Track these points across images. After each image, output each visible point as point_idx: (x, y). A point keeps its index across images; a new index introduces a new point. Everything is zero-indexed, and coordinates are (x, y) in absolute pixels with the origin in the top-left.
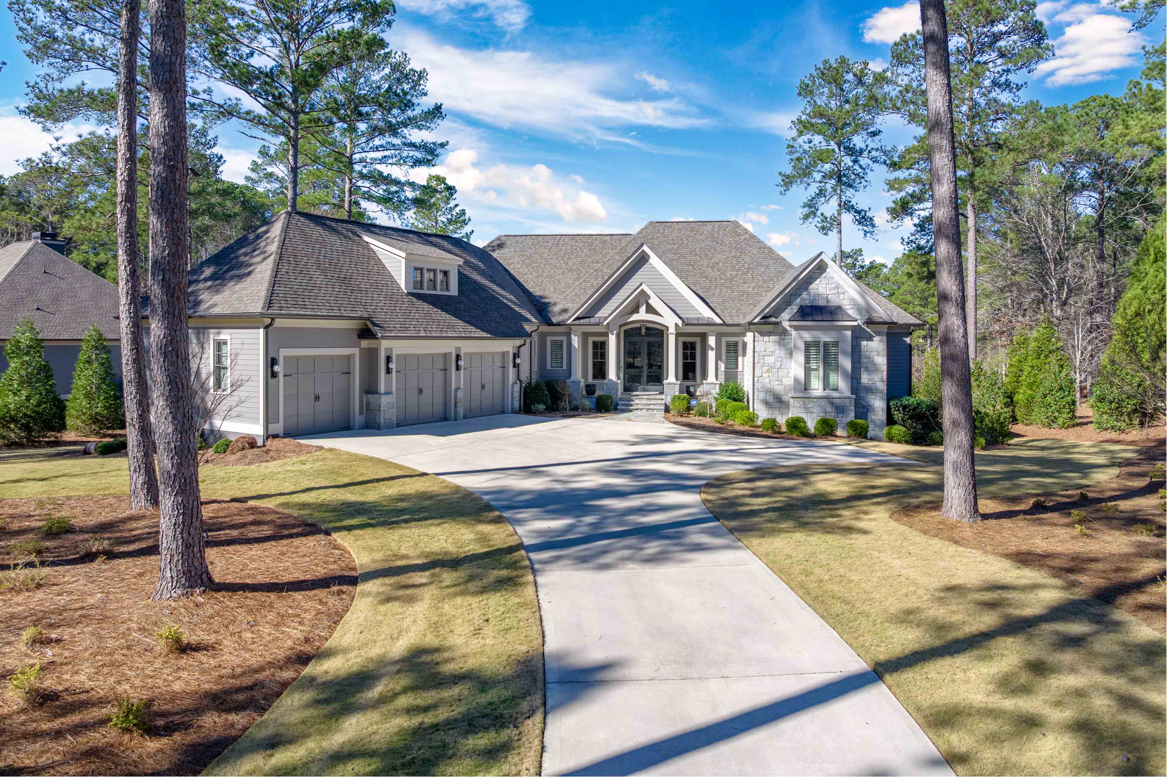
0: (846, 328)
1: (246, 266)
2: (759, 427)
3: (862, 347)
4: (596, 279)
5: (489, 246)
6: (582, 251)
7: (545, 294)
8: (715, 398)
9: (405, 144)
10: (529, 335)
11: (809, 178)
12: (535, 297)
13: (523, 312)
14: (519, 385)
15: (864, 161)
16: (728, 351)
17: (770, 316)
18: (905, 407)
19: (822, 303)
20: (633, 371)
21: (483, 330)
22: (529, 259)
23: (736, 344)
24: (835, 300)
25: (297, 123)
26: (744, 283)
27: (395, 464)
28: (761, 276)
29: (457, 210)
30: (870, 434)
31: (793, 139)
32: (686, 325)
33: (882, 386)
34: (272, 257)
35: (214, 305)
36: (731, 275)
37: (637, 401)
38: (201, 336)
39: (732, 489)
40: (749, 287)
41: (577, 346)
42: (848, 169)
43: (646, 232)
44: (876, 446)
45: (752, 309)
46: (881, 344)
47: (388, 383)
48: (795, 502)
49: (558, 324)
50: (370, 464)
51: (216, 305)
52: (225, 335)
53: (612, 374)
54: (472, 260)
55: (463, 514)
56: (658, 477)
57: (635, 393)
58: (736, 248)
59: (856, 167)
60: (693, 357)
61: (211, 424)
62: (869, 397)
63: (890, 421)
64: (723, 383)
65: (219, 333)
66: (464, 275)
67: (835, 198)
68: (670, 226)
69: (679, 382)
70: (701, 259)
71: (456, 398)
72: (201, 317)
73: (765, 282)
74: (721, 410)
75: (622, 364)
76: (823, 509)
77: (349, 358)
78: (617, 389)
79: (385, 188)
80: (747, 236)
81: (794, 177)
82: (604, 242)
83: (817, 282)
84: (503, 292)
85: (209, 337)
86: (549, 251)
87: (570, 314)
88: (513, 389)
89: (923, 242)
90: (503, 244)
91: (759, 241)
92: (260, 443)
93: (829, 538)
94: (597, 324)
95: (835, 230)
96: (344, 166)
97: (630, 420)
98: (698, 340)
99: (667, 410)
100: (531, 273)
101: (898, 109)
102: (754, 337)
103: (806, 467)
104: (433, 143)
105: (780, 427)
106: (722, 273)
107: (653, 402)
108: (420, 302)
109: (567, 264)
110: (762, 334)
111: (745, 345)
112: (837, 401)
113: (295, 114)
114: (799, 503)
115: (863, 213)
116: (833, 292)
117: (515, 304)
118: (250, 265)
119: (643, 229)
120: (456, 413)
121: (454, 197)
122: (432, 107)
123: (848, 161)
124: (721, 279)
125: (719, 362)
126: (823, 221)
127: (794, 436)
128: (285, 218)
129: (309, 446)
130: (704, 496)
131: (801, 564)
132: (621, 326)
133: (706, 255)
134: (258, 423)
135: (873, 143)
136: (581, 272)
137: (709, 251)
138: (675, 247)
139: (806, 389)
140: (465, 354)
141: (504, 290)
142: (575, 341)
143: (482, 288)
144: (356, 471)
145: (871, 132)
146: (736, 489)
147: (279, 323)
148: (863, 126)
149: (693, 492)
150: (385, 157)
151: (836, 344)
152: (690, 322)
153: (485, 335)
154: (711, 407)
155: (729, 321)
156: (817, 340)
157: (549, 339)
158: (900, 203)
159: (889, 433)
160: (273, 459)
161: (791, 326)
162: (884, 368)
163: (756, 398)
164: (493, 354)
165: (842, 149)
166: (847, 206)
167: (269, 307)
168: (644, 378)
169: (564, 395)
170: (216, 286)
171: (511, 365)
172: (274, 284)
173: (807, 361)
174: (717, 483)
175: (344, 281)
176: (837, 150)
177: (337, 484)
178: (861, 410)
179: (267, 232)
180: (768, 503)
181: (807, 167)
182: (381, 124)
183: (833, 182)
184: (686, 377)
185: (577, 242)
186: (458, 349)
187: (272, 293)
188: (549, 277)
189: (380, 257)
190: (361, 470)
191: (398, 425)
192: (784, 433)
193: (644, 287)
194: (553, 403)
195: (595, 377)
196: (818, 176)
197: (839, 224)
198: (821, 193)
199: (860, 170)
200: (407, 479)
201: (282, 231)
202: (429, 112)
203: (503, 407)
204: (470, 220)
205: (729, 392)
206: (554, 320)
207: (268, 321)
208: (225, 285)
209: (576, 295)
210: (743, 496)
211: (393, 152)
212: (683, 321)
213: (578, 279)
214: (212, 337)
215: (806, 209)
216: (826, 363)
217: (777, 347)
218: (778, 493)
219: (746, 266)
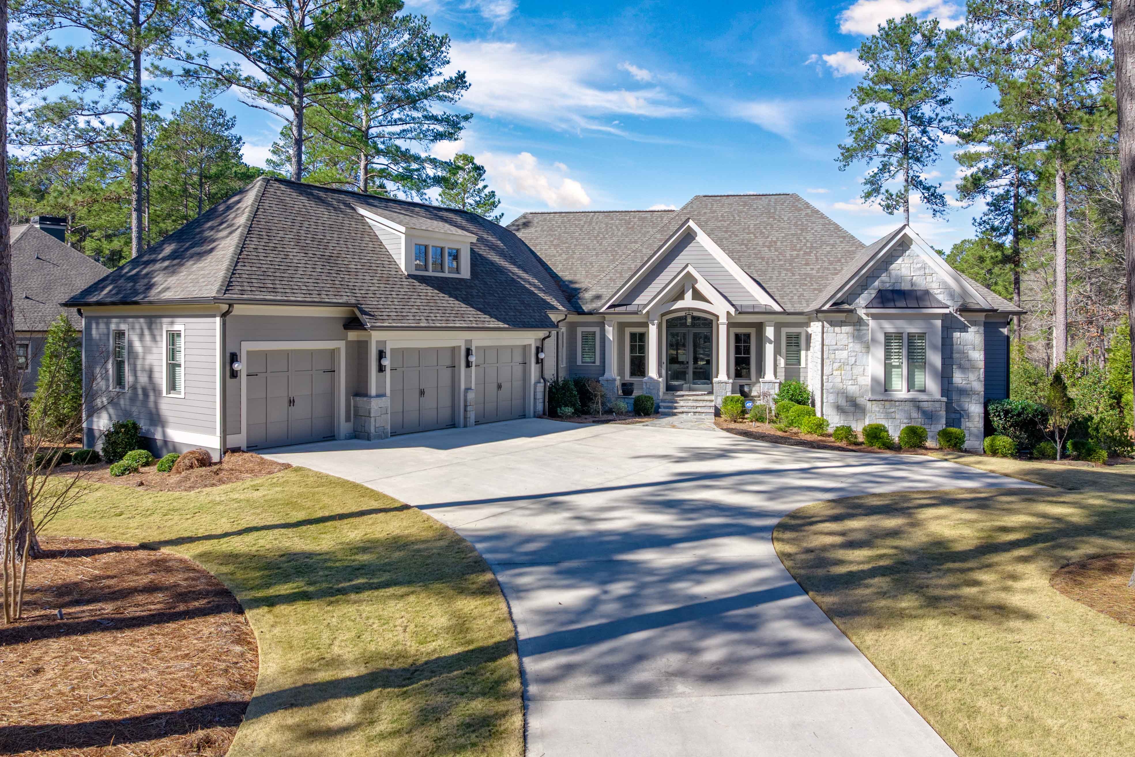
0: (936, 316)
1: (209, 242)
2: (830, 435)
3: (955, 340)
4: (634, 260)
5: (513, 224)
6: (619, 230)
7: (577, 278)
8: (774, 399)
9: (426, 117)
10: (555, 326)
11: (871, 151)
12: (564, 282)
13: (548, 299)
14: (542, 385)
15: (934, 131)
16: (789, 345)
17: (843, 303)
18: (1007, 412)
19: (905, 286)
20: (676, 366)
21: (499, 320)
22: (559, 239)
23: (798, 336)
24: (922, 283)
25: (302, 91)
26: (807, 264)
27: (372, 491)
28: (826, 256)
29: (487, 191)
30: (966, 445)
31: (853, 108)
32: (740, 313)
33: (979, 386)
34: (239, 230)
35: (167, 289)
36: (791, 255)
37: (682, 403)
38: (154, 326)
39: (816, 533)
40: (812, 269)
41: (611, 339)
42: (916, 140)
43: (692, 207)
44: (979, 462)
45: (817, 295)
46: (977, 336)
47: (381, 384)
48: (908, 558)
49: (590, 313)
50: (339, 491)
51: (169, 288)
52: (179, 325)
53: (653, 371)
54: (490, 238)
55: (440, 577)
56: (714, 512)
57: (679, 393)
58: (796, 225)
59: (925, 139)
60: (747, 351)
61: (164, 434)
62: (962, 400)
63: (989, 430)
64: (783, 382)
65: (172, 323)
66: (480, 255)
67: (902, 172)
68: (719, 200)
69: (731, 381)
70: (756, 237)
71: (465, 400)
72: (151, 303)
73: (831, 263)
74: (783, 415)
75: (664, 359)
76: (950, 571)
77: (333, 353)
78: (658, 390)
79: (405, 165)
80: (809, 211)
81: (854, 150)
82: (643, 219)
83: (899, 261)
84: (525, 276)
85: (162, 329)
86: (581, 230)
87: (603, 301)
88: (535, 389)
89: (997, 223)
90: (529, 222)
91: (823, 216)
92: (215, 458)
93: (979, 628)
94: (636, 313)
95: (902, 209)
96: (358, 140)
97: (674, 427)
98: (752, 331)
99: (717, 413)
100: (560, 255)
101: (976, 70)
102: (823, 327)
103: (904, 496)
104: (457, 116)
105: (856, 437)
106: (780, 254)
107: (701, 404)
108: (423, 286)
109: (601, 244)
110: (832, 324)
111: (809, 337)
112: (925, 405)
113: (300, 80)
114: (913, 558)
115: (932, 190)
116: (918, 273)
117: (539, 289)
118: (214, 241)
119: (688, 205)
120: (465, 418)
121: (482, 178)
122: (454, 75)
123: (915, 131)
124: (780, 260)
125: (778, 357)
126: (888, 198)
127: (875, 448)
128: (261, 185)
129: (273, 463)
130: (781, 547)
131: (953, 688)
132: (663, 315)
133: (762, 233)
134: (214, 434)
135: (944, 112)
136: (617, 253)
137: (765, 228)
138: (726, 224)
139: (886, 391)
140: (477, 348)
141: (527, 273)
142: (610, 332)
143: (500, 270)
144: (319, 501)
145: (941, 100)
146: (822, 533)
147: (239, 310)
148: (932, 94)
149: (763, 538)
150: (404, 131)
151: (922, 336)
152: (744, 310)
153: (501, 325)
154: (770, 410)
155: (789, 308)
156: (901, 331)
157: (580, 330)
158: (971, 179)
159: (992, 445)
160: (222, 482)
161: (867, 315)
162: (981, 364)
163: (825, 400)
164: (512, 348)
165: (909, 119)
166: (915, 182)
167: (227, 290)
168: (690, 375)
169: (596, 396)
170: (173, 266)
171: (533, 360)
172: (237, 262)
173: (888, 356)
174: (793, 522)
175: (329, 260)
176: (903, 119)
177: (288, 521)
178: (953, 416)
179: (239, 202)
180: (871, 559)
181: (870, 139)
182: (399, 94)
183: (899, 155)
184: (738, 375)
185: (612, 219)
186: (469, 342)
187: (233, 274)
188: (581, 259)
189: (377, 233)
190: (326, 500)
191: (394, 434)
192: (862, 443)
193: (690, 269)
194: (584, 404)
195: (632, 374)
196: (881, 148)
197: (907, 202)
198: (885, 168)
199: (929, 142)
200: (380, 515)
201: (255, 200)
202: (451, 81)
203: (524, 411)
204: (499, 202)
205: (791, 392)
206: (586, 308)
207: (225, 307)
208: (183, 265)
209: (611, 279)
210: (833, 546)
211: (412, 125)
212: (736, 310)
213: (613, 261)
214: (165, 328)
215: (869, 186)
216: (911, 357)
217: (851, 340)
218: (879, 542)
219: (809, 245)
